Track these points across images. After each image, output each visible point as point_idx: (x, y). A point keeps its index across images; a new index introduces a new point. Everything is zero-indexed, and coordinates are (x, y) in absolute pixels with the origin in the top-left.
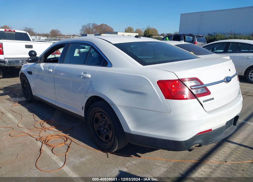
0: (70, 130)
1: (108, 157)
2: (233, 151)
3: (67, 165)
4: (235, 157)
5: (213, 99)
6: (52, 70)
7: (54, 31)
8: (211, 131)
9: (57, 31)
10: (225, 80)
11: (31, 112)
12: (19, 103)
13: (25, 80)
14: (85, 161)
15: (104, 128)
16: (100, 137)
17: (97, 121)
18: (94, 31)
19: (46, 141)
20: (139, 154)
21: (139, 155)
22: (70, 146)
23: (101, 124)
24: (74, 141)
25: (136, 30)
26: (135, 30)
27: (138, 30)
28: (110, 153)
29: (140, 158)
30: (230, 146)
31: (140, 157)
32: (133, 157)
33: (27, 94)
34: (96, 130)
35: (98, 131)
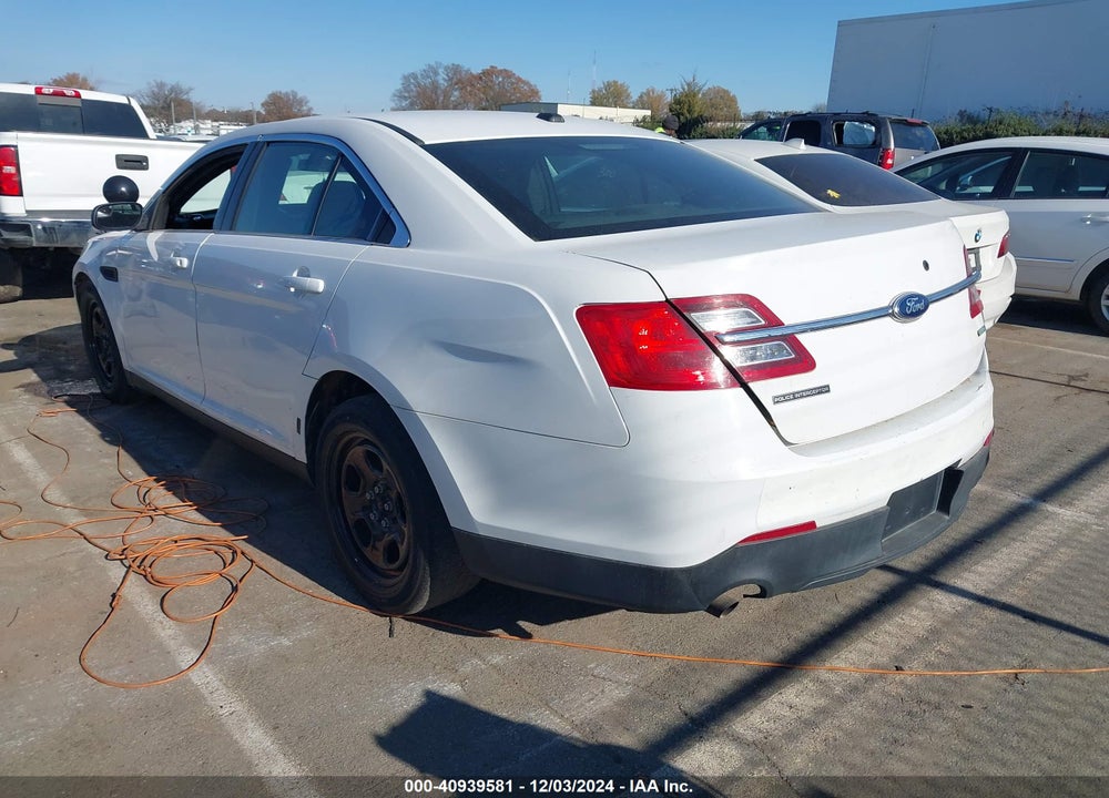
0: (257, 518)
1: (391, 634)
2: (946, 624)
3: (211, 662)
4: (947, 649)
5: (824, 390)
6: (185, 262)
7: (280, 98)
8: (809, 532)
9: (295, 97)
10: (896, 310)
11: (111, 443)
12: (68, 403)
13: (94, 305)
14: (288, 648)
15: (384, 514)
16: (367, 551)
17: (354, 479)
18: (452, 99)
19: (147, 563)
20: (527, 623)
21: (528, 630)
22: (240, 586)
23: (368, 496)
24: (261, 564)
25: (641, 97)
26: (635, 97)
27: (648, 94)
28: (407, 620)
29: (528, 642)
30: (936, 605)
31: (526, 636)
32: (497, 636)
33: (104, 367)
34: (351, 518)
35: (360, 524)
